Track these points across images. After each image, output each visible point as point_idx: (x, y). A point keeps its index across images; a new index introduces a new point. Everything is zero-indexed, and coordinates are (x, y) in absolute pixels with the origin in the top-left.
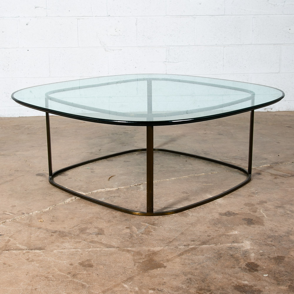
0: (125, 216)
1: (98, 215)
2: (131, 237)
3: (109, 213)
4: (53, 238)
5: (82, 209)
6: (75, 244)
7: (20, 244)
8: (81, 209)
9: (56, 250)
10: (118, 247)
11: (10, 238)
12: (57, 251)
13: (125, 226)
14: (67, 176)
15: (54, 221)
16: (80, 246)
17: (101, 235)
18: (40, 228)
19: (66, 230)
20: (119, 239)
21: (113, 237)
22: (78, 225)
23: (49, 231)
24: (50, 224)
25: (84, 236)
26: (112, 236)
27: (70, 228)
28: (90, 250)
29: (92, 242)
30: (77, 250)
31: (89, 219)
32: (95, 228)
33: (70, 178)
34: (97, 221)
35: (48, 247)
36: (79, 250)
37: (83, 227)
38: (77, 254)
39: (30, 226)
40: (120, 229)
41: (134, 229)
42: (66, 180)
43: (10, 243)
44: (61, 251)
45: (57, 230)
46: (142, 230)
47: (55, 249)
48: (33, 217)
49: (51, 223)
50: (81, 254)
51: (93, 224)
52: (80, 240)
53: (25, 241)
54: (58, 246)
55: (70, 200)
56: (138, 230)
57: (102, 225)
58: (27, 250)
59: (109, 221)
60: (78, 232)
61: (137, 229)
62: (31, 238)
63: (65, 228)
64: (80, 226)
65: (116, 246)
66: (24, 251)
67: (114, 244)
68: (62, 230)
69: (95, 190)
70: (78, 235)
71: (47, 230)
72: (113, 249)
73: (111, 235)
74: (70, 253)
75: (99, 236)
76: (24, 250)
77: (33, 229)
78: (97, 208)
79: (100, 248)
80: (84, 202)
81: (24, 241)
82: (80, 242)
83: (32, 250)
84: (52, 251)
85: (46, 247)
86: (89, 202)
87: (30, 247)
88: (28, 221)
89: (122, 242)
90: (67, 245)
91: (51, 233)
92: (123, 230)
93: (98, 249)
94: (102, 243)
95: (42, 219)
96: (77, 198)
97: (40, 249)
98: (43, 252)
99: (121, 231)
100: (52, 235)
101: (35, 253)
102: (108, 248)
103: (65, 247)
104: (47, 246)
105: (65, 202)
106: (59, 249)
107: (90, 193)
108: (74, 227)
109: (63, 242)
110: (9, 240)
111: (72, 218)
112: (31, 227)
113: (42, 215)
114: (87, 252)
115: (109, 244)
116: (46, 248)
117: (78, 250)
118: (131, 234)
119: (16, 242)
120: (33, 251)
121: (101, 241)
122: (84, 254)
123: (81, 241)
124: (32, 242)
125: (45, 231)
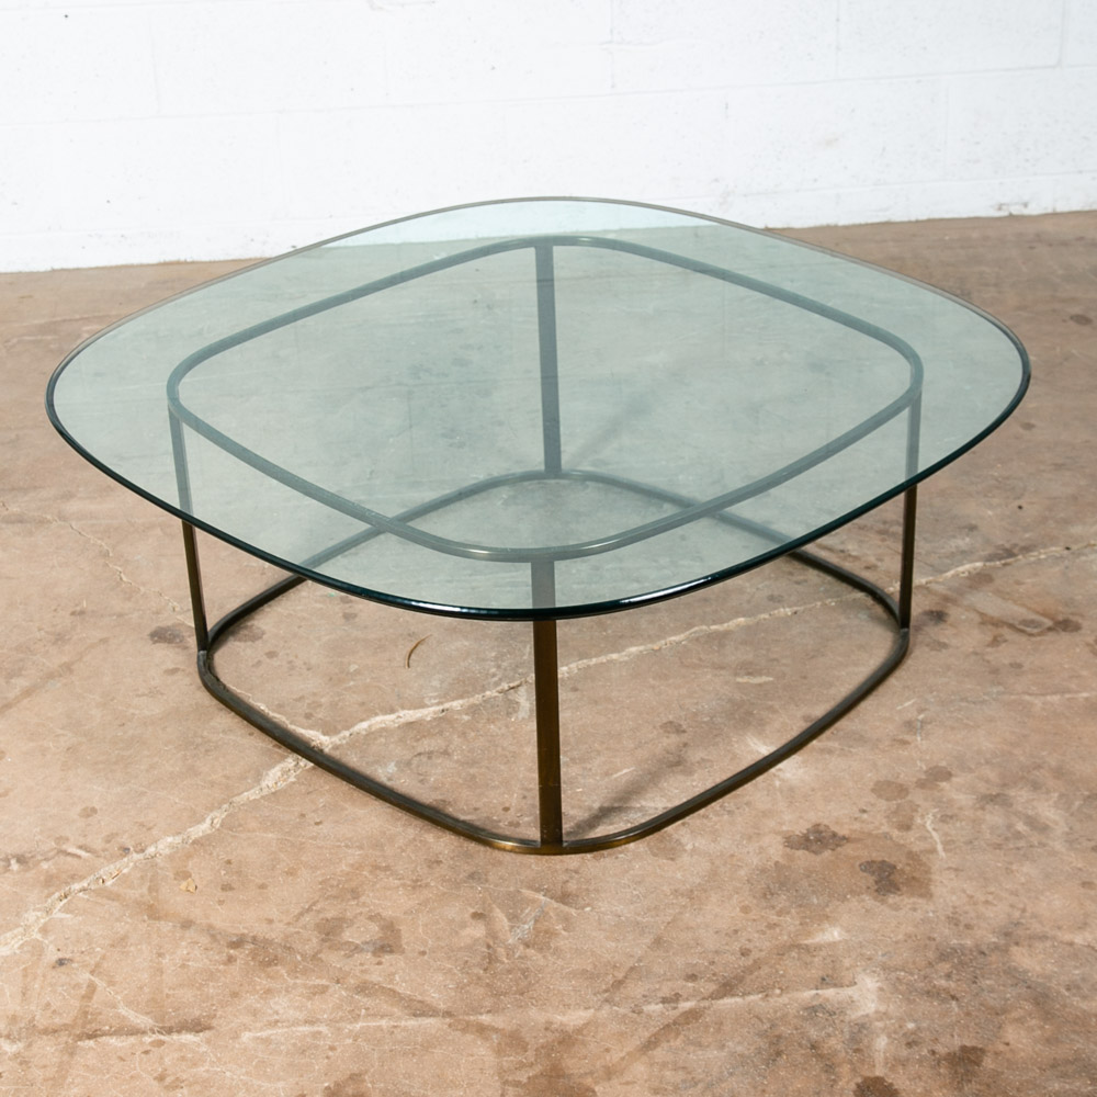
0: (468, 855)
1: (378, 853)
2: (490, 963)
3: (414, 839)
4: (235, 969)
5: (320, 823)
6: (309, 999)
7: (129, 1004)
8: (317, 824)
9: (250, 1030)
10: (448, 1014)
11: (93, 978)
12: (251, 1034)
13: (470, 905)
14: (259, 643)
15: (231, 889)
16: (325, 1012)
17: (391, 952)
18: (187, 924)
19: (276, 933)
20: (450, 970)
21: (432, 962)
22: (314, 904)
23: (219, 937)
24: (221, 902)
25: (334, 959)
26: (426, 957)
27: (289, 924)
28: (358, 1026)
29: (364, 988)
30: (315, 1028)
31: (348, 874)
32: (371, 918)
33: (271, 655)
34: (376, 883)
35: (220, 1017)
36: (323, 1029)
37: (329, 915)
38: (316, 1047)
39: (153, 912)
40: (453, 920)
41: (500, 918)
42: (259, 663)
43: (96, 1003)
44: (264, 1034)
45: (246, 931)
46: (526, 927)
47: (246, 1028)
48: (162, 869)
49: (220, 895)
50: (332, 1048)
51: (363, 899)
52: (324, 982)
53: (146, 990)
54: (255, 1013)
55: (279, 774)
56: (512, 927)
57: (393, 901)
58: (154, 1033)
59: (416, 885)
60: (315, 940)
61: (509, 920)
62: (164, 976)
63: (270, 921)
64: (319, 912)
65: (442, 1006)
66: (147, 1039)
67: (435, 997)
68: (261, 930)
69: (362, 720)
70: (314, 957)
71: (212, 933)
72: (431, 1021)
73: (423, 953)
74: (294, 1045)
75: (387, 958)
76: (144, 1033)
77: (166, 926)
78: (373, 817)
79: (390, 1015)
80: (327, 787)
81: (141, 988)
82: (323, 990)
83: (170, 1031)
84: (236, 1036)
85: (215, 1015)
86: (344, 786)
87: (163, 1021)
88: (145, 890)
89: (460, 987)
90: (281, 1005)
91: (226, 950)
92: (463, 925)
93: (384, 1023)
94: (394, 991)
95: (190, 876)
96: (303, 762)
97: (197, 1027)
98: (208, 1042)
99: (457, 933)
100: (231, 960)
101: (183, 1046)
102: (415, 1015)
103: (276, 1017)
104: (219, 1013)
105: (264, 784)
106: (258, 1025)
107: (344, 738)
108: (301, 914)
109: (268, 991)
110: (92, 988)
111: (291, 873)
112: (159, 919)
113: (189, 856)
114: (349, 1038)
115: (420, 998)
116: (214, 1023)
117: (321, 1029)
118: (489, 947)
119: (117, 993)
120: (175, 1036)
121: (391, 982)
122: (339, 1050)
123: (327, 987)
124: (168, 996)
125: (205, 940)
